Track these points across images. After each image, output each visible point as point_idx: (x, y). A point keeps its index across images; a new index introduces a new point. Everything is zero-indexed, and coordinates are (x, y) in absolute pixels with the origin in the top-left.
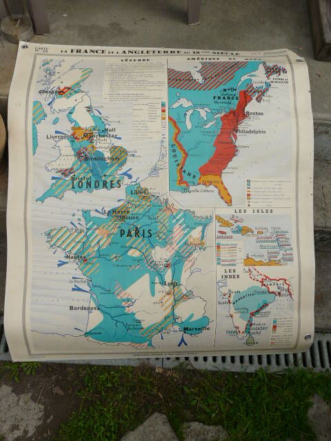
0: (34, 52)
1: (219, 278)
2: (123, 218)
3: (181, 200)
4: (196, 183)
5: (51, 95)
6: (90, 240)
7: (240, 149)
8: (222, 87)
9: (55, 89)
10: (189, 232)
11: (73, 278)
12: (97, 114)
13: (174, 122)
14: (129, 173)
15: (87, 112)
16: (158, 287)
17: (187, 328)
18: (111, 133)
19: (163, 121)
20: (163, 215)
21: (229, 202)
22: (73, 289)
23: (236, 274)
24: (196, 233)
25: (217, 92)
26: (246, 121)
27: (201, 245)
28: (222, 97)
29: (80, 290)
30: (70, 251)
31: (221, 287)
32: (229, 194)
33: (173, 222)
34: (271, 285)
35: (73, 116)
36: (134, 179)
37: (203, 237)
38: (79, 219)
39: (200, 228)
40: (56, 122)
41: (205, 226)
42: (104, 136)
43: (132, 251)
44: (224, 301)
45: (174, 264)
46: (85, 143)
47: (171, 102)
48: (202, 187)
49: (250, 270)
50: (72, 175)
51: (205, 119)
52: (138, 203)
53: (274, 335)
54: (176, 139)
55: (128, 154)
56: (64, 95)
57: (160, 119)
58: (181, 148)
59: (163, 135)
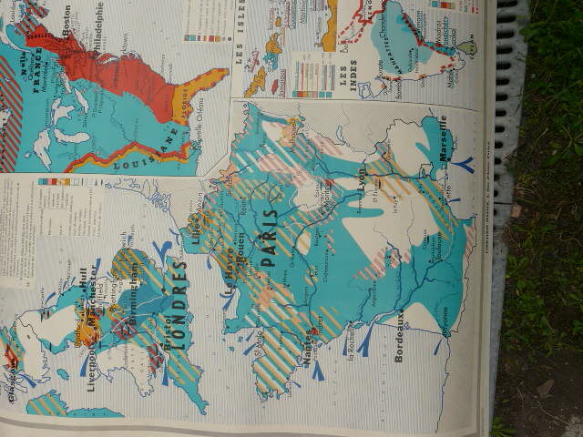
1: (355, 95)
2: (241, 261)
3: (214, 157)
4: (186, 129)
5: (18, 381)
6: (278, 321)
7: (129, 50)
8: (19, 78)
9: (8, 374)
10: (272, 145)
11: (345, 353)
12: (54, 301)
13: (76, 163)
14: (161, 248)
15: (51, 318)
16: (367, 203)
17: (441, 155)
18: (89, 275)
19: (72, 182)
20: (239, 190)
21: (223, 73)
22: (365, 354)
23: (349, 66)
24: (274, 132)
25: (26, 85)
26: (79, 37)
27: (296, 124)
28: (36, 78)
29: (366, 344)
30: (297, 357)
31: (371, 93)
32: (208, 73)
33: (251, 171)
34: (370, 8)
35: (57, 343)
36: (172, 238)
37: (282, 121)
38: (240, 339)
39: (265, 125)
40: (64, 375)
41: (261, 116)
42: (93, 290)
43: (299, 246)
44: (395, 89)
45: (328, 173)
46: (104, 323)
47: (41, 168)
48: (193, 119)
49: (343, 42)
50: (160, 349)
51: (72, 108)
52: (216, 234)
53: (457, 8)
54: (105, 162)
55: (127, 247)
56: (19, 359)
57: (67, 188)
58: (122, 152)
59: (96, 184)
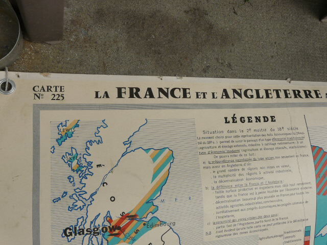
0: (31, 100)
5: (94, 239)
9: (99, 222)
47: (318, 228)
56: (122, 236)
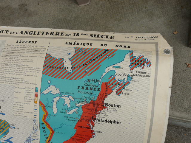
7: (96, 133)
13: (44, 107)
19: (35, 104)
25: (81, 82)
26: (104, 111)
28: (85, 88)
47: (43, 89)
51: (69, 106)
54: (44, 120)
55: (10, 126)
57: (33, 102)
58: (49, 126)
59: (35, 115)
